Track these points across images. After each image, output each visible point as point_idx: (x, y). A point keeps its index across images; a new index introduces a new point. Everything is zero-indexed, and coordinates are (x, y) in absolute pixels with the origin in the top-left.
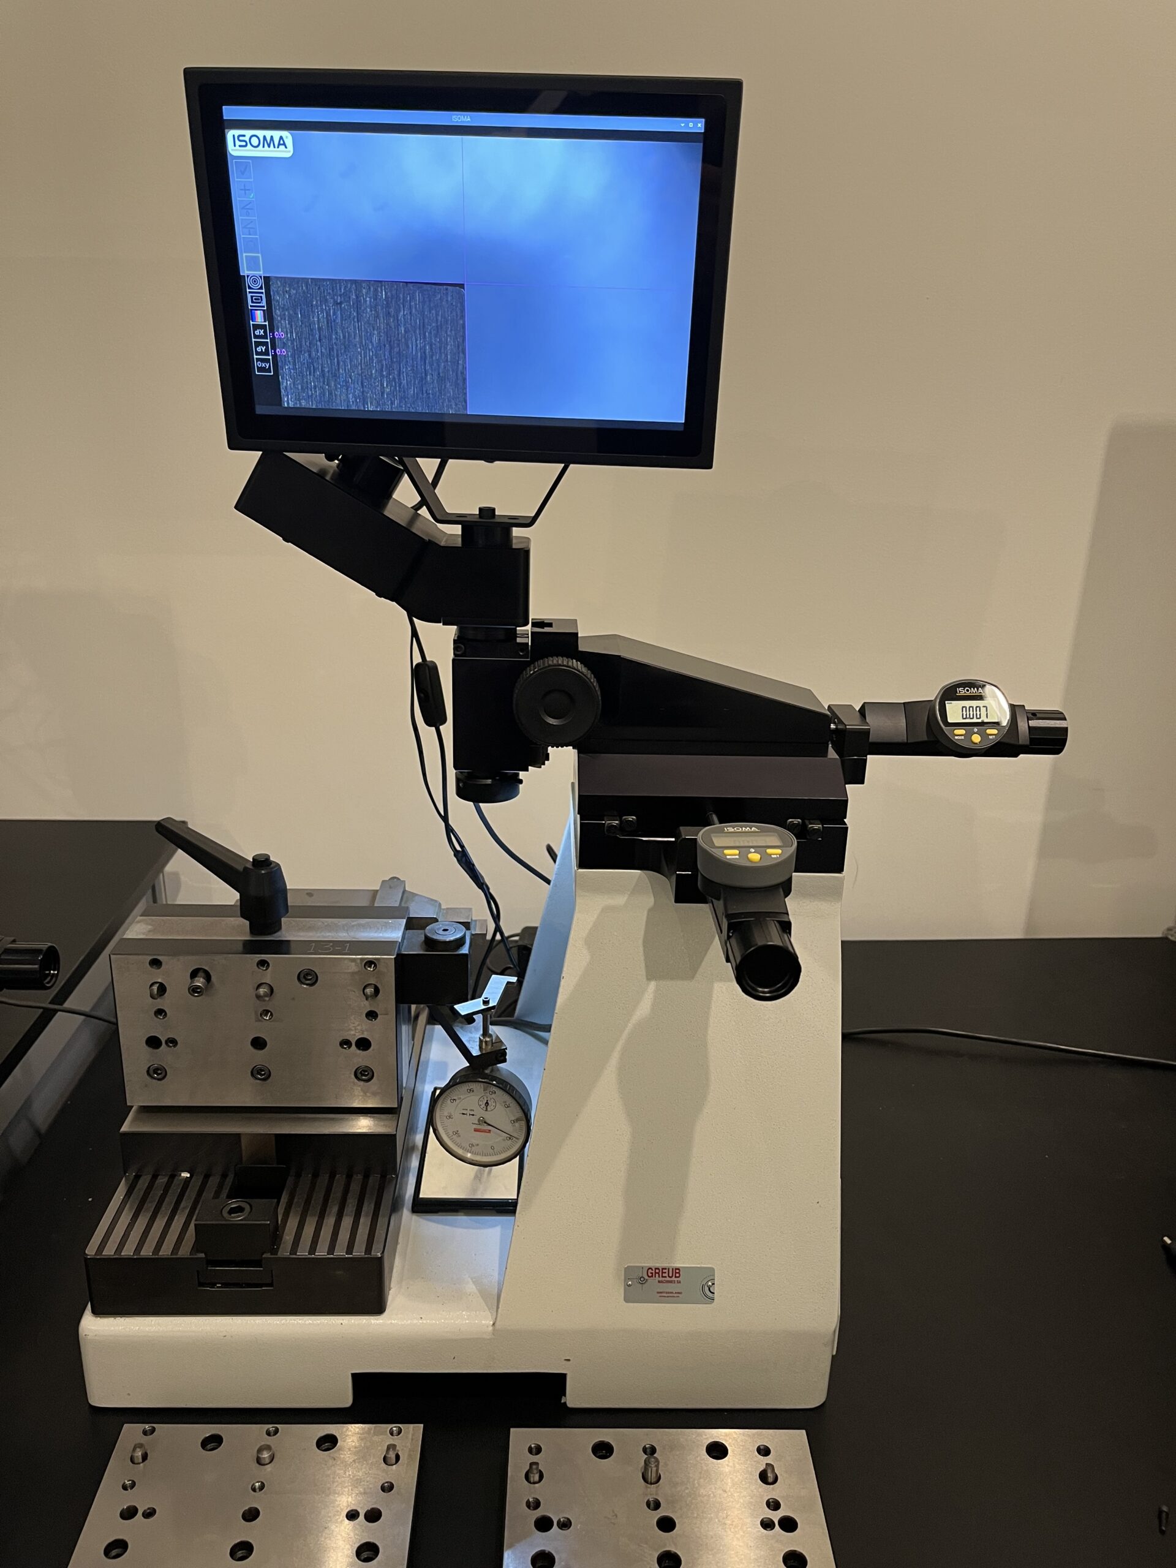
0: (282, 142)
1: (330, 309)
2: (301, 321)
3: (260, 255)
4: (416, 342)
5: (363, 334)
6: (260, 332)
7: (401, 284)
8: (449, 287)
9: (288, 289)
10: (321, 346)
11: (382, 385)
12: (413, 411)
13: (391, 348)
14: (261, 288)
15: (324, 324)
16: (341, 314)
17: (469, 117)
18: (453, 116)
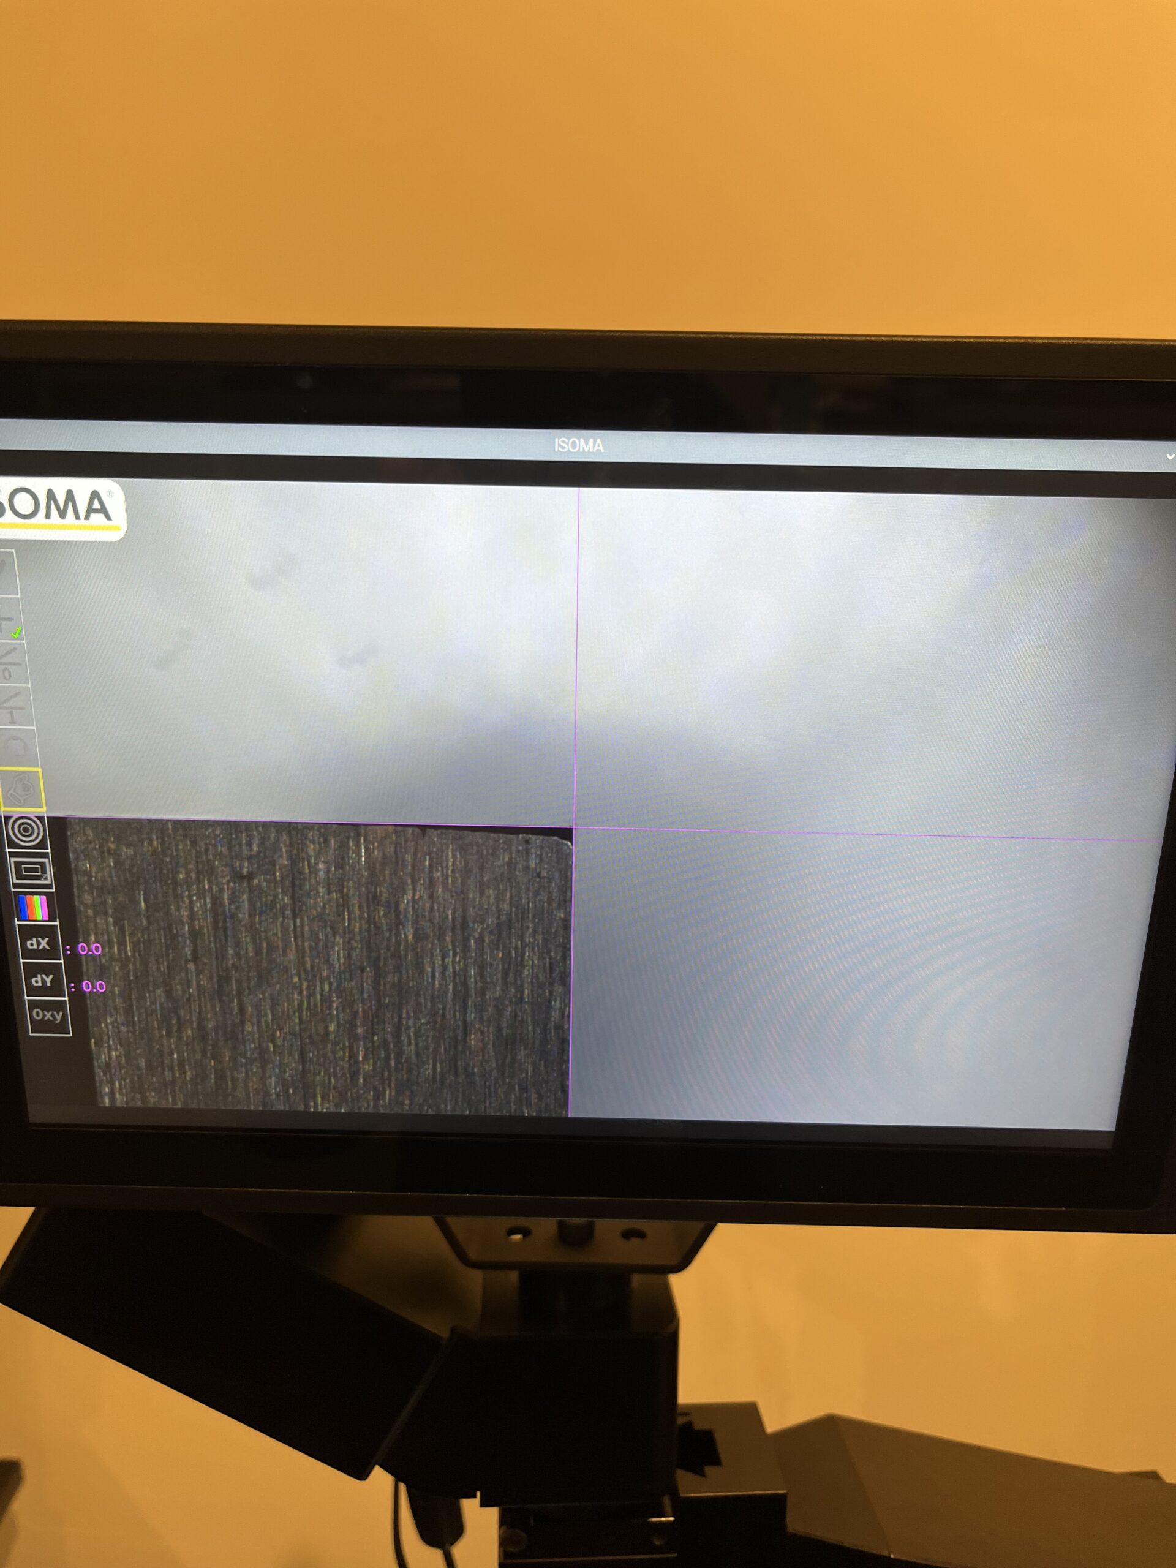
0: (96, 505)
1: (221, 890)
2: (148, 918)
3: (39, 769)
4: (443, 960)
5: (306, 944)
6: (39, 944)
7: (410, 830)
8: (532, 837)
9: (112, 846)
10: (199, 973)
11: (353, 1056)
12: (430, 1112)
13: (379, 975)
14: (42, 845)
15: (205, 924)
16: (250, 899)
17: (599, 441)
18: (557, 440)
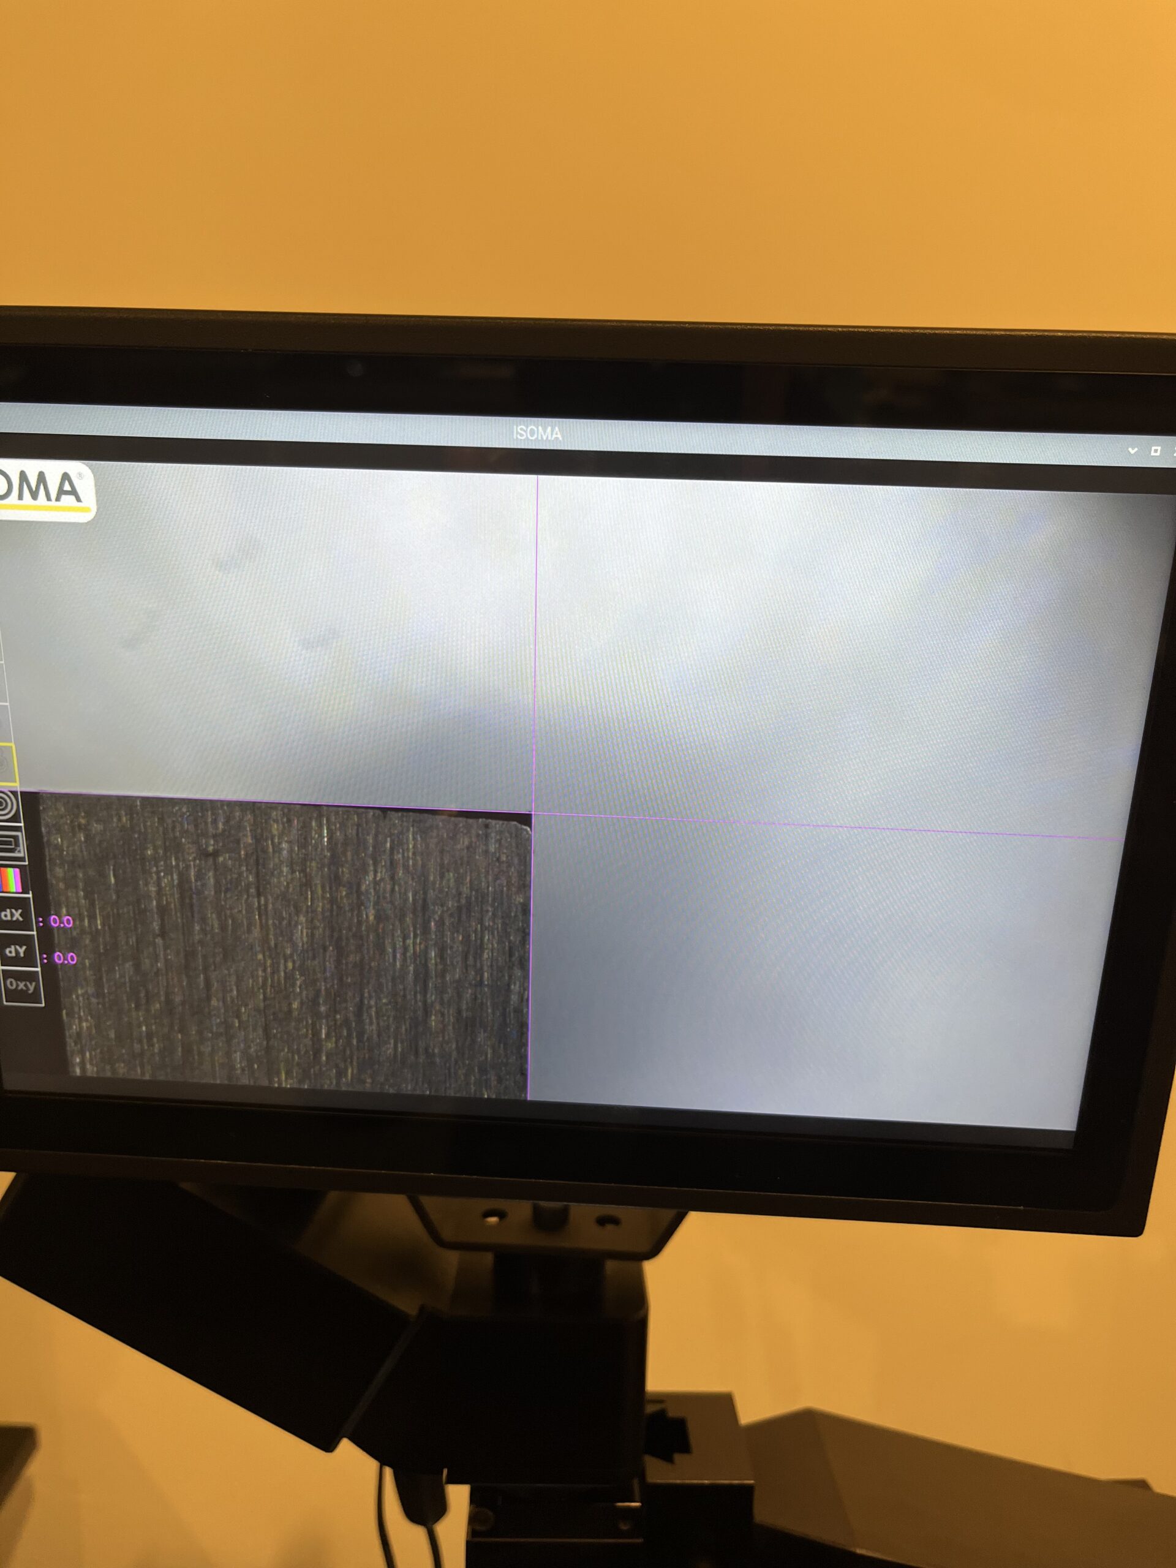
0: (67, 487)
1: (188, 867)
2: (117, 892)
3: (12, 745)
4: (404, 941)
5: (270, 922)
6: (12, 915)
7: (371, 813)
8: (493, 822)
9: (83, 821)
10: (166, 947)
11: (316, 1034)
12: (391, 1091)
13: (341, 952)
14: (15, 818)
15: (173, 899)
16: (215, 876)
17: (557, 428)
18: (515, 427)
